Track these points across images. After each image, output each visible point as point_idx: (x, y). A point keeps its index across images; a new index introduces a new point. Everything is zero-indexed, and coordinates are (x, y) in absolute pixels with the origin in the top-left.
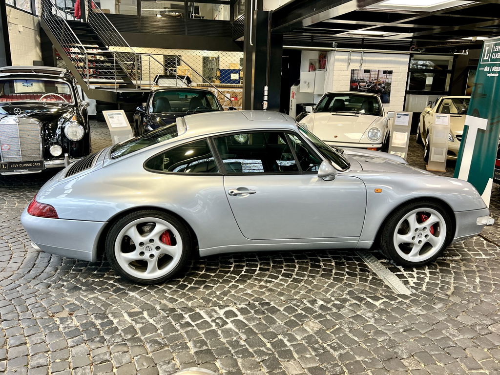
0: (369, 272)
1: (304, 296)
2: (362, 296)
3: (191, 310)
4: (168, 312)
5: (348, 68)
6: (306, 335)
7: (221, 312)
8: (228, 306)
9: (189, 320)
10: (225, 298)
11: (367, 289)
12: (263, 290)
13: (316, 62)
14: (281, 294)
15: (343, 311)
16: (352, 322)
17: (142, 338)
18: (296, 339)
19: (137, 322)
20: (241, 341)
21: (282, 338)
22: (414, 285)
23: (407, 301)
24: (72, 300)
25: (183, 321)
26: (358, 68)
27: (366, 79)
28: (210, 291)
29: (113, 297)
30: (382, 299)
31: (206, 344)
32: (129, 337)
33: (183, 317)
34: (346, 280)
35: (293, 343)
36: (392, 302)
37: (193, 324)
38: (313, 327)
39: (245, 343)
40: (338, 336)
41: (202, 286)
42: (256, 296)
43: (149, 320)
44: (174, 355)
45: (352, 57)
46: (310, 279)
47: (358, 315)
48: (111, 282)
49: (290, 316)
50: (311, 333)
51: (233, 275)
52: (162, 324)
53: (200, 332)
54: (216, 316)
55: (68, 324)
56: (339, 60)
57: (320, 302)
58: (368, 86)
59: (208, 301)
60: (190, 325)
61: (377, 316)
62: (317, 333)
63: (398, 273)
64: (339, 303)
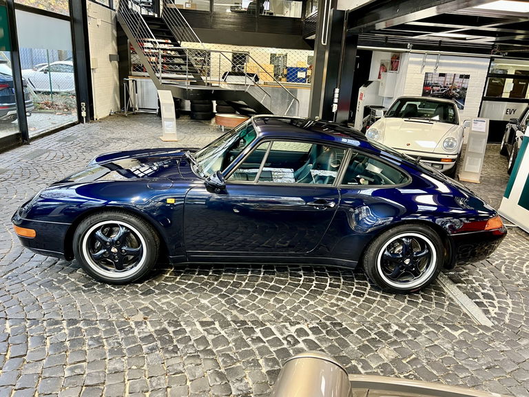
0: (444, 296)
1: (377, 320)
2: (439, 323)
3: (262, 324)
4: (239, 324)
5: (421, 71)
6: (381, 363)
7: (293, 329)
8: (299, 323)
9: (260, 335)
10: (296, 314)
11: (444, 316)
12: (335, 308)
13: (387, 63)
14: (354, 315)
15: (419, 339)
16: (430, 353)
17: (215, 351)
18: (370, 367)
19: (209, 333)
21: (356, 364)
22: (496, 316)
23: (489, 334)
24: (146, 304)
25: (255, 336)
26: (433, 71)
27: (441, 83)
28: (280, 304)
29: (186, 303)
30: (461, 329)
31: (278, 364)
32: (202, 348)
33: (254, 332)
34: (421, 303)
35: (368, 371)
36: (473, 334)
37: (265, 340)
38: (388, 355)
40: (415, 367)
41: (273, 299)
42: (327, 314)
43: (221, 332)
44: (247, 372)
45: (427, 60)
46: (383, 300)
47: (436, 345)
48: (183, 286)
49: (363, 340)
50: (386, 361)
51: (302, 289)
52: (234, 337)
53: (272, 349)
54: (287, 334)
55: (143, 329)
56: (413, 62)
57: (395, 328)
58: (442, 90)
59: (278, 316)
60: (261, 341)
61: (456, 349)
62: (393, 361)
63: (477, 300)
64: (415, 329)
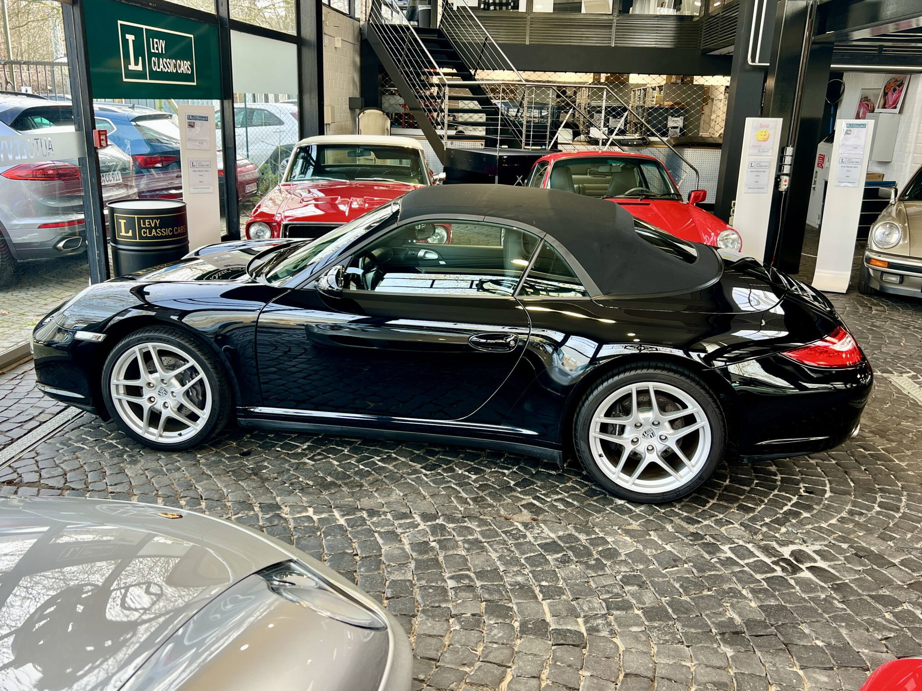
3: (729, 540)
4: (690, 538)
7: (785, 551)
8: (792, 543)
9: (730, 554)
10: (783, 530)
12: (851, 526)
17: (663, 572)
19: (646, 547)
20: (836, 602)
21: (911, 609)
24: (529, 499)
25: (723, 556)
28: (752, 515)
29: (590, 502)
31: (774, 597)
32: (641, 566)
33: (719, 550)
37: (741, 562)
39: (845, 607)
41: (735, 505)
42: (840, 534)
43: (665, 546)
44: (726, 605)
49: (915, 574)
51: (784, 494)
52: (689, 554)
53: (759, 577)
54: (778, 556)
55: (538, 534)
59: (754, 531)
60: (737, 564)
